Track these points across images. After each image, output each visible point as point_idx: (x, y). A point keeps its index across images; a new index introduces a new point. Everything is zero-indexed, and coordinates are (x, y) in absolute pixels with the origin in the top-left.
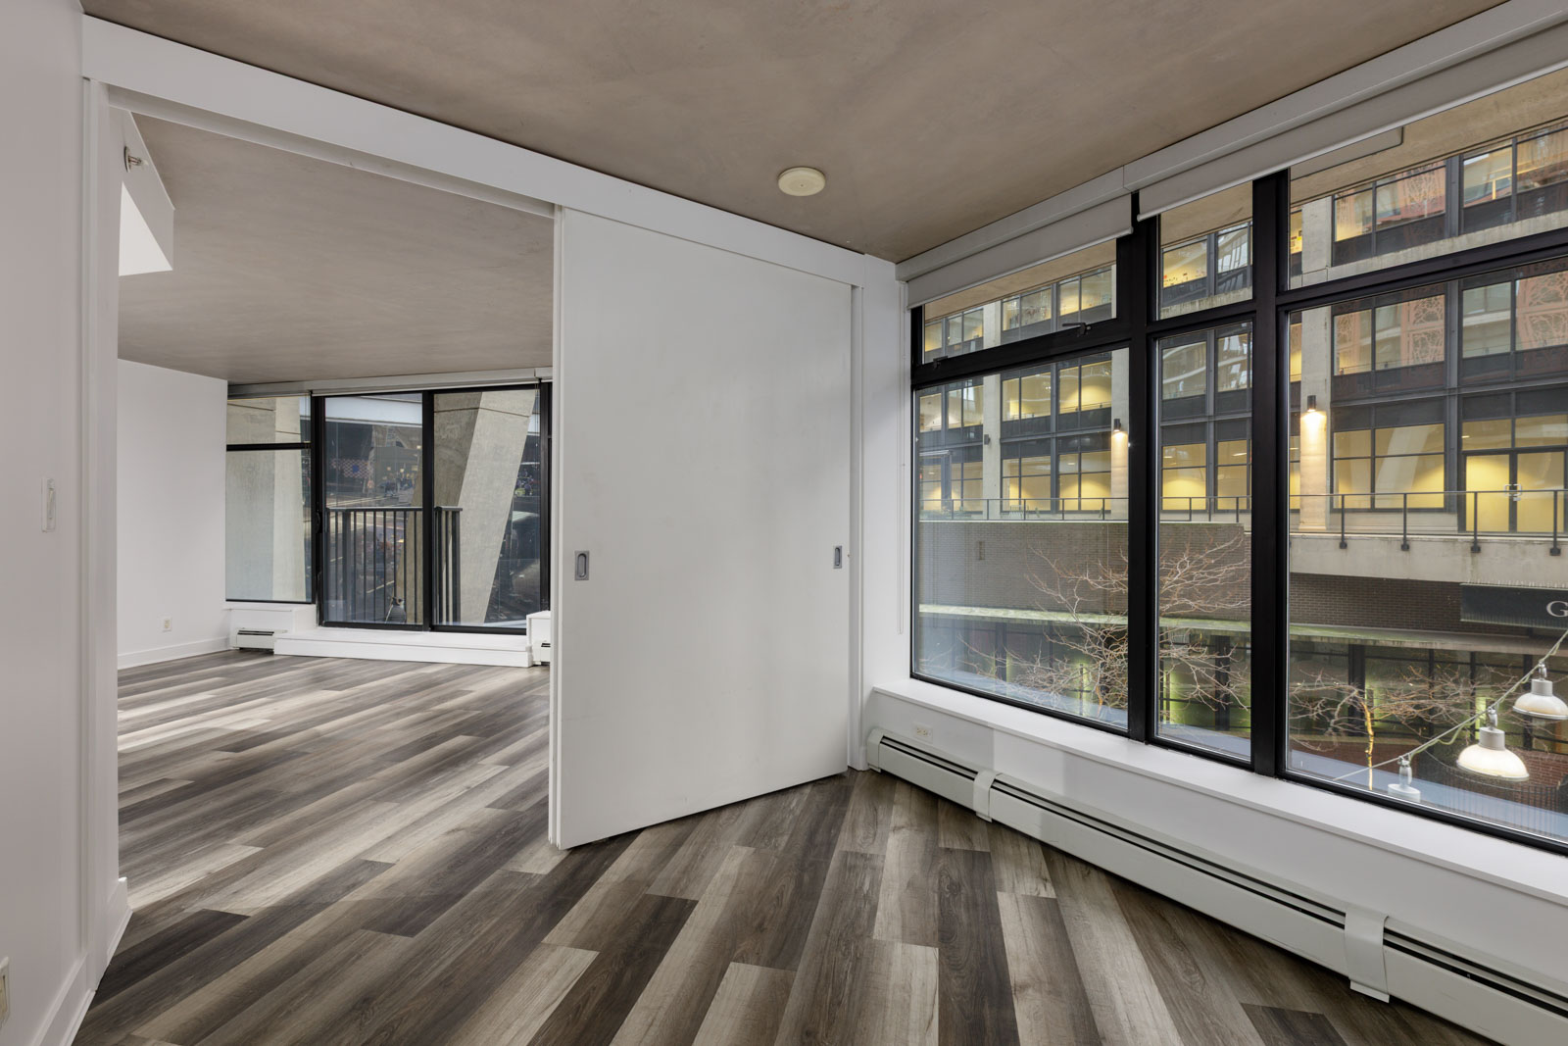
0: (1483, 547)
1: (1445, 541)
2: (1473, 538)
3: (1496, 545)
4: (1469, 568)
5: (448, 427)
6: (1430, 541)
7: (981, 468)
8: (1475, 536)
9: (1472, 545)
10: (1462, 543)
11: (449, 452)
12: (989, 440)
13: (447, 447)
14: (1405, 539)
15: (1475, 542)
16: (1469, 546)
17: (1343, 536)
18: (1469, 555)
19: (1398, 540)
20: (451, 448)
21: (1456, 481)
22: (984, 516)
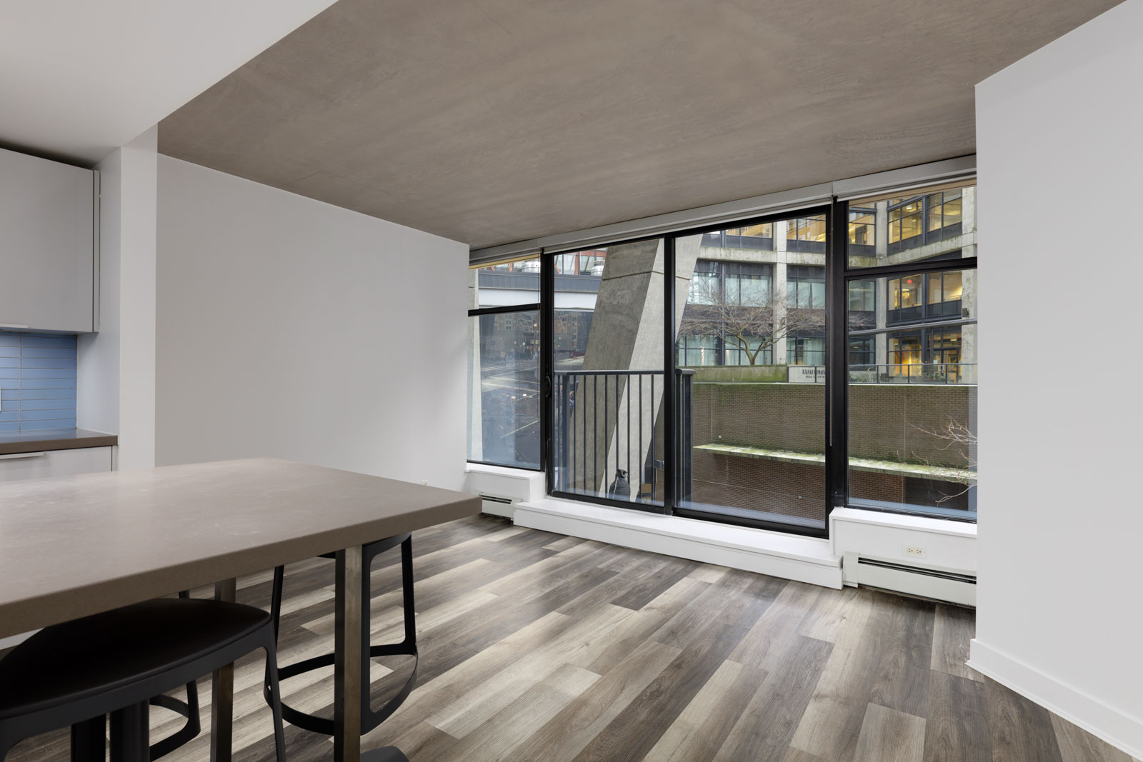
5: (619, 293)
11: (620, 317)
13: (618, 313)
20: (622, 314)
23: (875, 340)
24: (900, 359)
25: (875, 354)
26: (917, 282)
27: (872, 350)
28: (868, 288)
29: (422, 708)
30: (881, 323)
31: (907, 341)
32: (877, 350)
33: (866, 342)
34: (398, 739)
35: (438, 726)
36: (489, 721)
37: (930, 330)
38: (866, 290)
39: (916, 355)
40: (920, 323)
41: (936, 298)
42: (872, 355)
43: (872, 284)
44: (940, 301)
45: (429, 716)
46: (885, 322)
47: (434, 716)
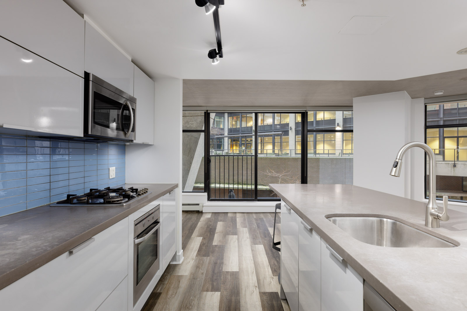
0: (457, 165)
1: (446, 164)
2: (454, 163)
3: (460, 165)
4: (453, 172)
6: (442, 163)
7: (288, 138)
8: (455, 162)
9: (454, 165)
12: (292, 128)
15: (455, 164)
16: (453, 165)
21: (442, 146)
22: (289, 155)
23: (224, 139)
24: (232, 146)
25: (224, 144)
26: (237, 118)
27: (223, 143)
28: (222, 119)
30: (226, 134)
31: (234, 141)
32: (225, 143)
33: (221, 140)
37: (242, 137)
38: (220, 120)
39: (236, 145)
40: (239, 134)
41: (244, 125)
42: (223, 145)
43: (223, 118)
44: (246, 126)
46: (227, 133)
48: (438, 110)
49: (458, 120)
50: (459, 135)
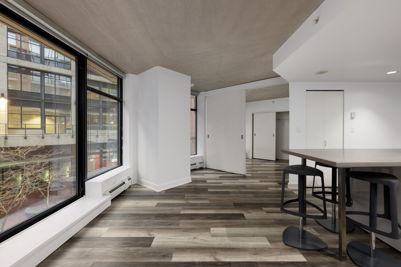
1: (52, 136)
4: (57, 141)
8: (59, 134)
10: (56, 136)
14: (43, 136)
15: (59, 136)
16: (57, 137)
17: (25, 136)
18: (57, 139)
19: (41, 136)
21: (43, 122)
29: (270, 252)
34: (283, 247)
35: (269, 244)
36: (254, 236)
45: (270, 248)
47: (268, 247)
48: (40, 93)
49: (55, 104)
50: (56, 115)
